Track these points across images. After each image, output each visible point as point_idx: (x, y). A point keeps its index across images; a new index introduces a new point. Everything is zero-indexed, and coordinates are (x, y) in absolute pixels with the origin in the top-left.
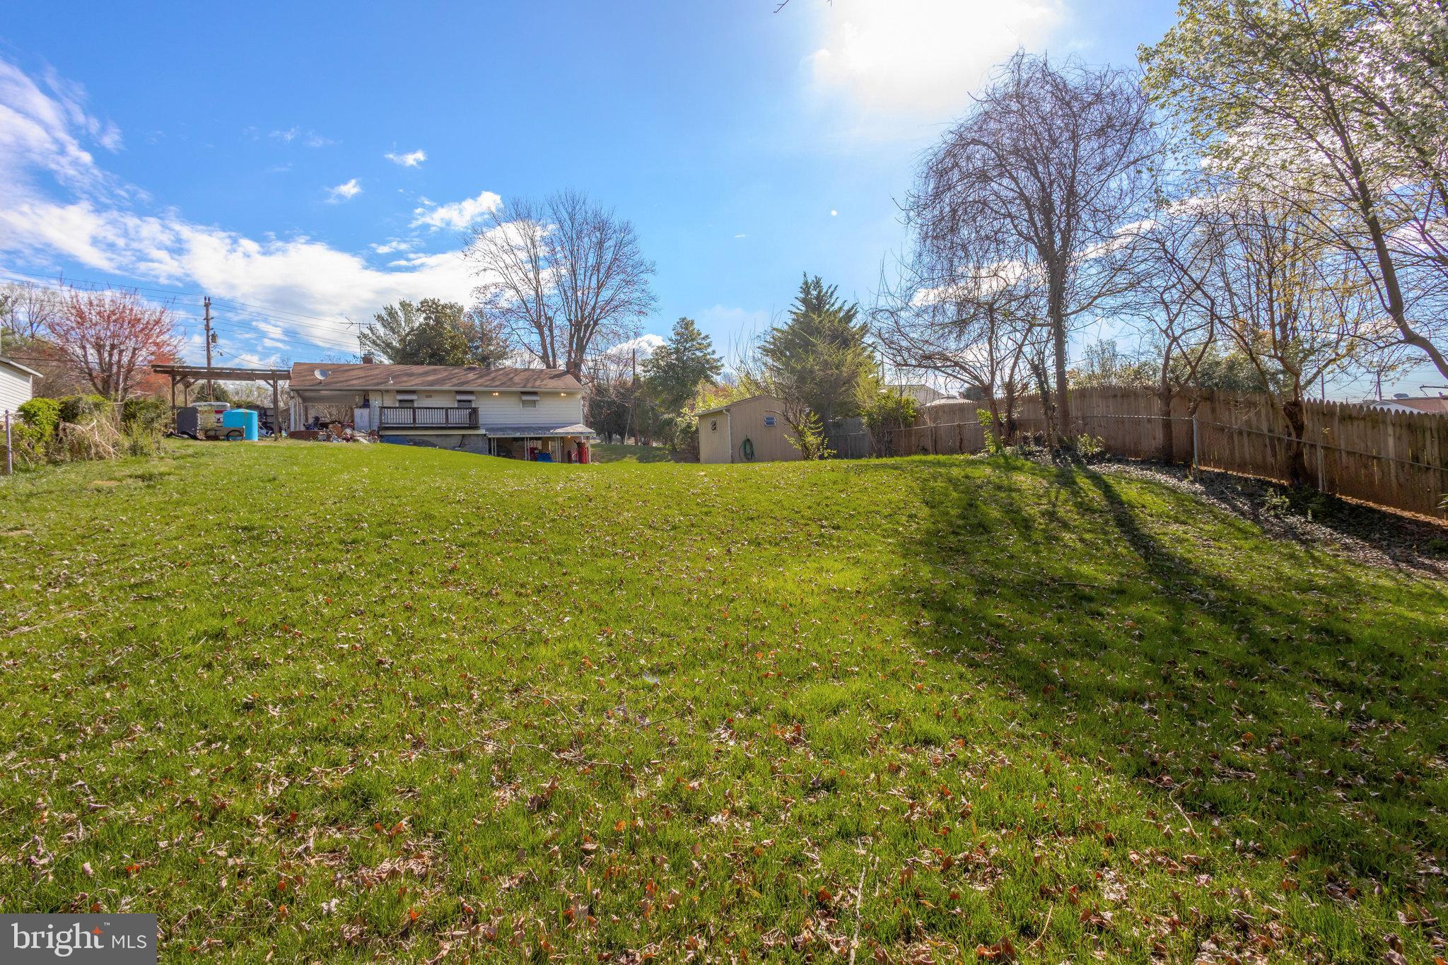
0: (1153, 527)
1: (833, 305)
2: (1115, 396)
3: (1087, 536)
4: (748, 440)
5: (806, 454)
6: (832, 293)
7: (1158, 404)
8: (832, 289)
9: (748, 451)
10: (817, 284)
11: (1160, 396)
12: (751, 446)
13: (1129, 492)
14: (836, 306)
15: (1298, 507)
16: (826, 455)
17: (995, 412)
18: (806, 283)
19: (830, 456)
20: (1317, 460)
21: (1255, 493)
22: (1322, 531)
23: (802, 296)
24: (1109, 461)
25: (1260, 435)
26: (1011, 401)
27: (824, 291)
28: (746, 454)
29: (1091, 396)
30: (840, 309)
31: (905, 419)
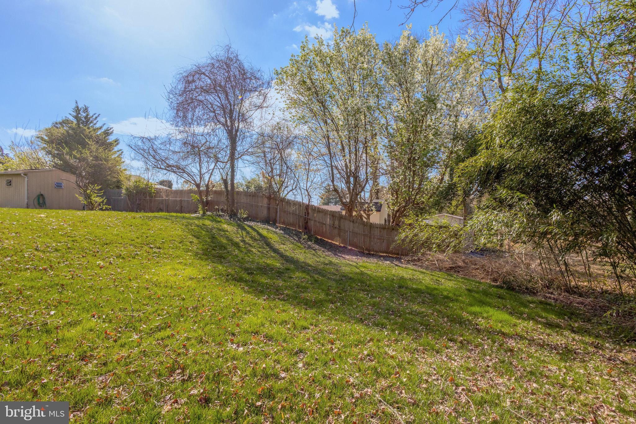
0: (277, 246)
1: (95, 124)
2: (250, 196)
3: (260, 250)
4: (42, 195)
5: (90, 206)
6: (96, 118)
7: (265, 201)
8: (96, 115)
9: (41, 201)
10: (86, 110)
11: (267, 198)
12: (44, 198)
13: (264, 233)
14: (98, 125)
15: (310, 239)
16: (104, 208)
17: (201, 196)
18: (77, 107)
19: (107, 209)
20: (311, 224)
21: (298, 234)
22: (317, 247)
23: (74, 114)
24: (250, 221)
25: (296, 214)
26: (207, 192)
27: (91, 115)
28: (39, 203)
29: (241, 194)
30: (101, 128)
31: (150, 193)
